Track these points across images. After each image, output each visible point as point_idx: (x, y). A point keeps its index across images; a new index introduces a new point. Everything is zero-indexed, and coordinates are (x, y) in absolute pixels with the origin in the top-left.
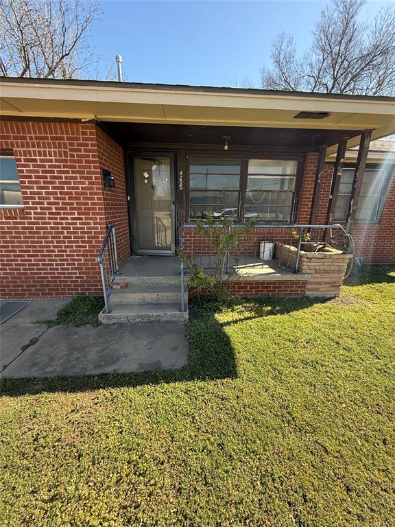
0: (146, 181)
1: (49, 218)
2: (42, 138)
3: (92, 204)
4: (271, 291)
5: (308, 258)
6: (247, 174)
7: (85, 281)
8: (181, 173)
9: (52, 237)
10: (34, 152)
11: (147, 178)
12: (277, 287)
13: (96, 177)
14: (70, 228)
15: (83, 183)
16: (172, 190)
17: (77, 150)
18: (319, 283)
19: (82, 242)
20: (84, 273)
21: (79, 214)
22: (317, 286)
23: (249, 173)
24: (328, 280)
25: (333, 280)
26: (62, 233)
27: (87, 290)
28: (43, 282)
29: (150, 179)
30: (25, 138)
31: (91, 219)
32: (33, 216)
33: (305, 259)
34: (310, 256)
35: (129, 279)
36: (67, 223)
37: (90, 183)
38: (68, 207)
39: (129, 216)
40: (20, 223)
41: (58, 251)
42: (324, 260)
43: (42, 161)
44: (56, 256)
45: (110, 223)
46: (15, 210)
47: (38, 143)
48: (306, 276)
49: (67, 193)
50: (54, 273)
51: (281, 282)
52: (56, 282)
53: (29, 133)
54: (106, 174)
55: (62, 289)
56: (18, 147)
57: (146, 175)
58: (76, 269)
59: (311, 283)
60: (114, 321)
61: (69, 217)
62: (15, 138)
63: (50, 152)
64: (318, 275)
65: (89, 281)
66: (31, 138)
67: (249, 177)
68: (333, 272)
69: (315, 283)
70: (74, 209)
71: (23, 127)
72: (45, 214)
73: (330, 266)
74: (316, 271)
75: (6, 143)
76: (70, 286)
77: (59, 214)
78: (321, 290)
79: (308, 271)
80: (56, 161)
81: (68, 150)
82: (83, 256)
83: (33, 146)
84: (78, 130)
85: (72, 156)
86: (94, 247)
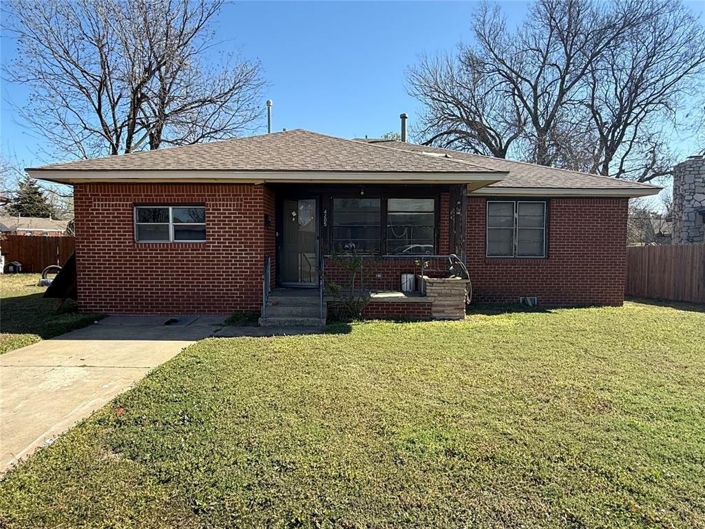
0: (294, 219)
1: (223, 250)
2: (226, 195)
3: (256, 239)
4: (400, 312)
5: (430, 283)
6: (387, 211)
7: (243, 301)
8: (325, 212)
9: (223, 265)
10: (220, 204)
11: (295, 217)
12: (405, 309)
13: (260, 221)
14: (237, 257)
15: (251, 225)
16: (316, 226)
17: (249, 203)
18: (444, 306)
19: (245, 268)
20: (243, 294)
21: (245, 247)
22: (442, 308)
23: (389, 210)
24: (451, 303)
25: (455, 303)
26: (231, 261)
27: (244, 308)
28: (210, 300)
29: (297, 217)
30: (215, 195)
31: (254, 250)
32: (211, 248)
33: (427, 284)
34: (432, 281)
35: (279, 299)
36: (235, 254)
37: (255, 225)
38: (238, 242)
39: (277, 249)
40: (201, 254)
41: (226, 275)
42: (444, 285)
43: (224, 210)
44: (223, 279)
45: (267, 253)
46: (200, 244)
47: (223, 199)
48: (429, 298)
49: (238, 232)
50: (220, 293)
51: (409, 304)
52: (221, 300)
53: (219, 192)
54: (266, 217)
55: (224, 307)
56: (209, 201)
57: (294, 214)
58: (238, 290)
59: (436, 306)
60: (270, 324)
61: (237, 249)
62: (208, 195)
63: (230, 204)
64: (441, 298)
65: (246, 301)
66: (219, 196)
67: (389, 214)
68: (455, 295)
69: (440, 306)
70: (242, 243)
71: (215, 189)
72: (220, 247)
73: (451, 290)
74: (440, 295)
75: (202, 199)
76: (231, 304)
77: (231, 247)
78: (446, 312)
79: (432, 294)
80: (234, 210)
81: (243, 203)
82: (244, 279)
83: (220, 201)
84: (251, 189)
85: (245, 206)
86: (253, 272)
